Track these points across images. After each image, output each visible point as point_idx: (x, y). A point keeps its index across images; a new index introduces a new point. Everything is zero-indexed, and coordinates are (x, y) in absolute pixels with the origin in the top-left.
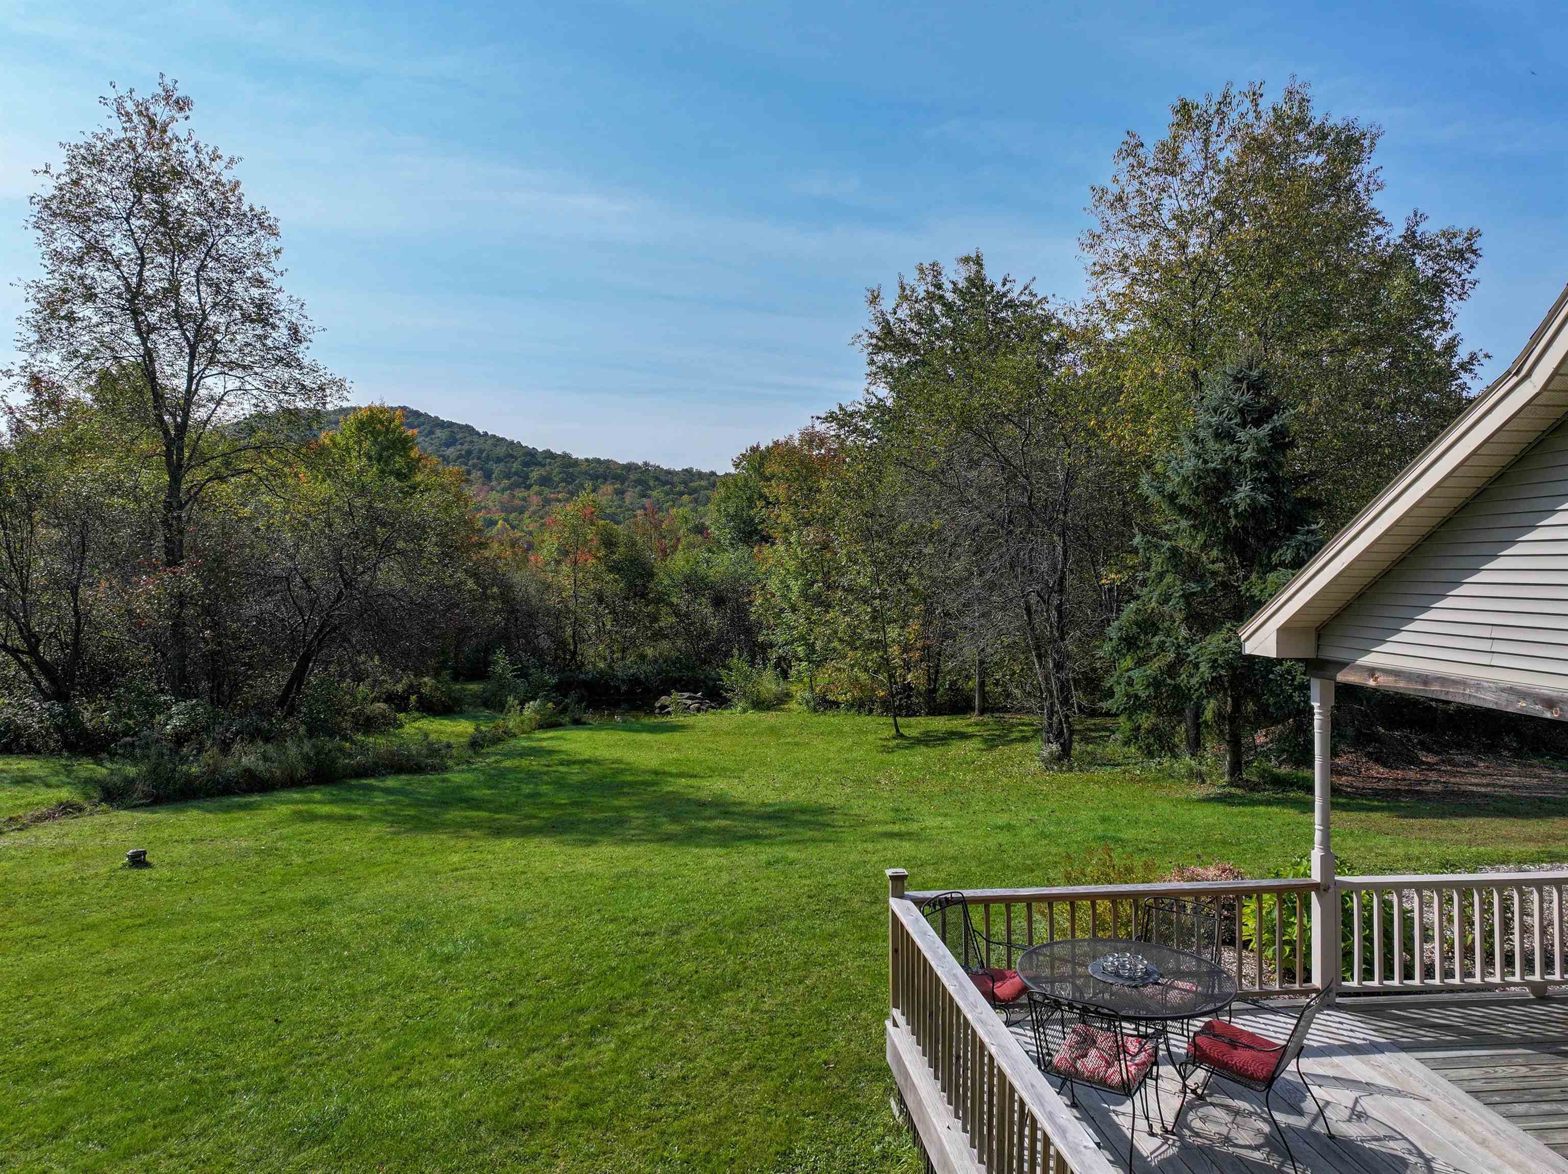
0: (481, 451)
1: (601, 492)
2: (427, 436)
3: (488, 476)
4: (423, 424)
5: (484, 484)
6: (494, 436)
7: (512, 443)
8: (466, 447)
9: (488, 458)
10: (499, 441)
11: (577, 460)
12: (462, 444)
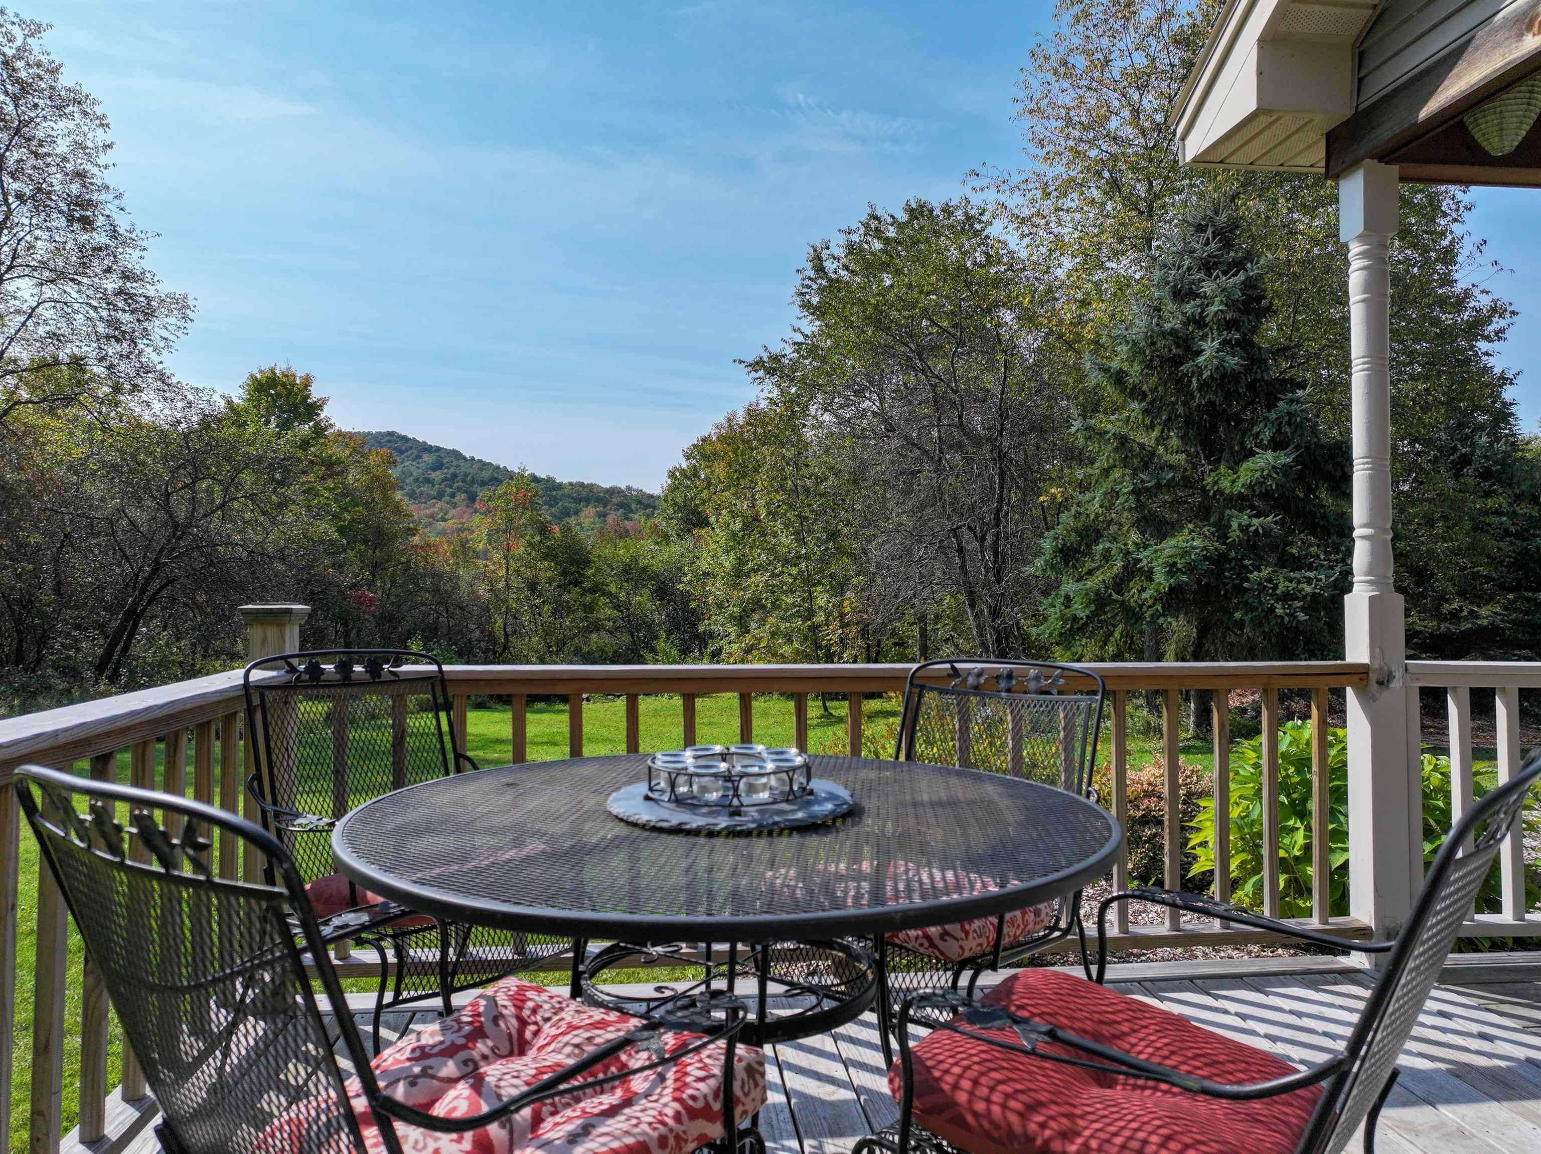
0: (466, 475)
1: (583, 515)
2: (414, 460)
3: (472, 498)
4: (411, 448)
5: (467, 506)
6: (480, 461)
7: (498, 467)
8: (452, 470)
9: (473, 481)
10: (484, 465)
11: (560, 484)
12: (448, 468)
